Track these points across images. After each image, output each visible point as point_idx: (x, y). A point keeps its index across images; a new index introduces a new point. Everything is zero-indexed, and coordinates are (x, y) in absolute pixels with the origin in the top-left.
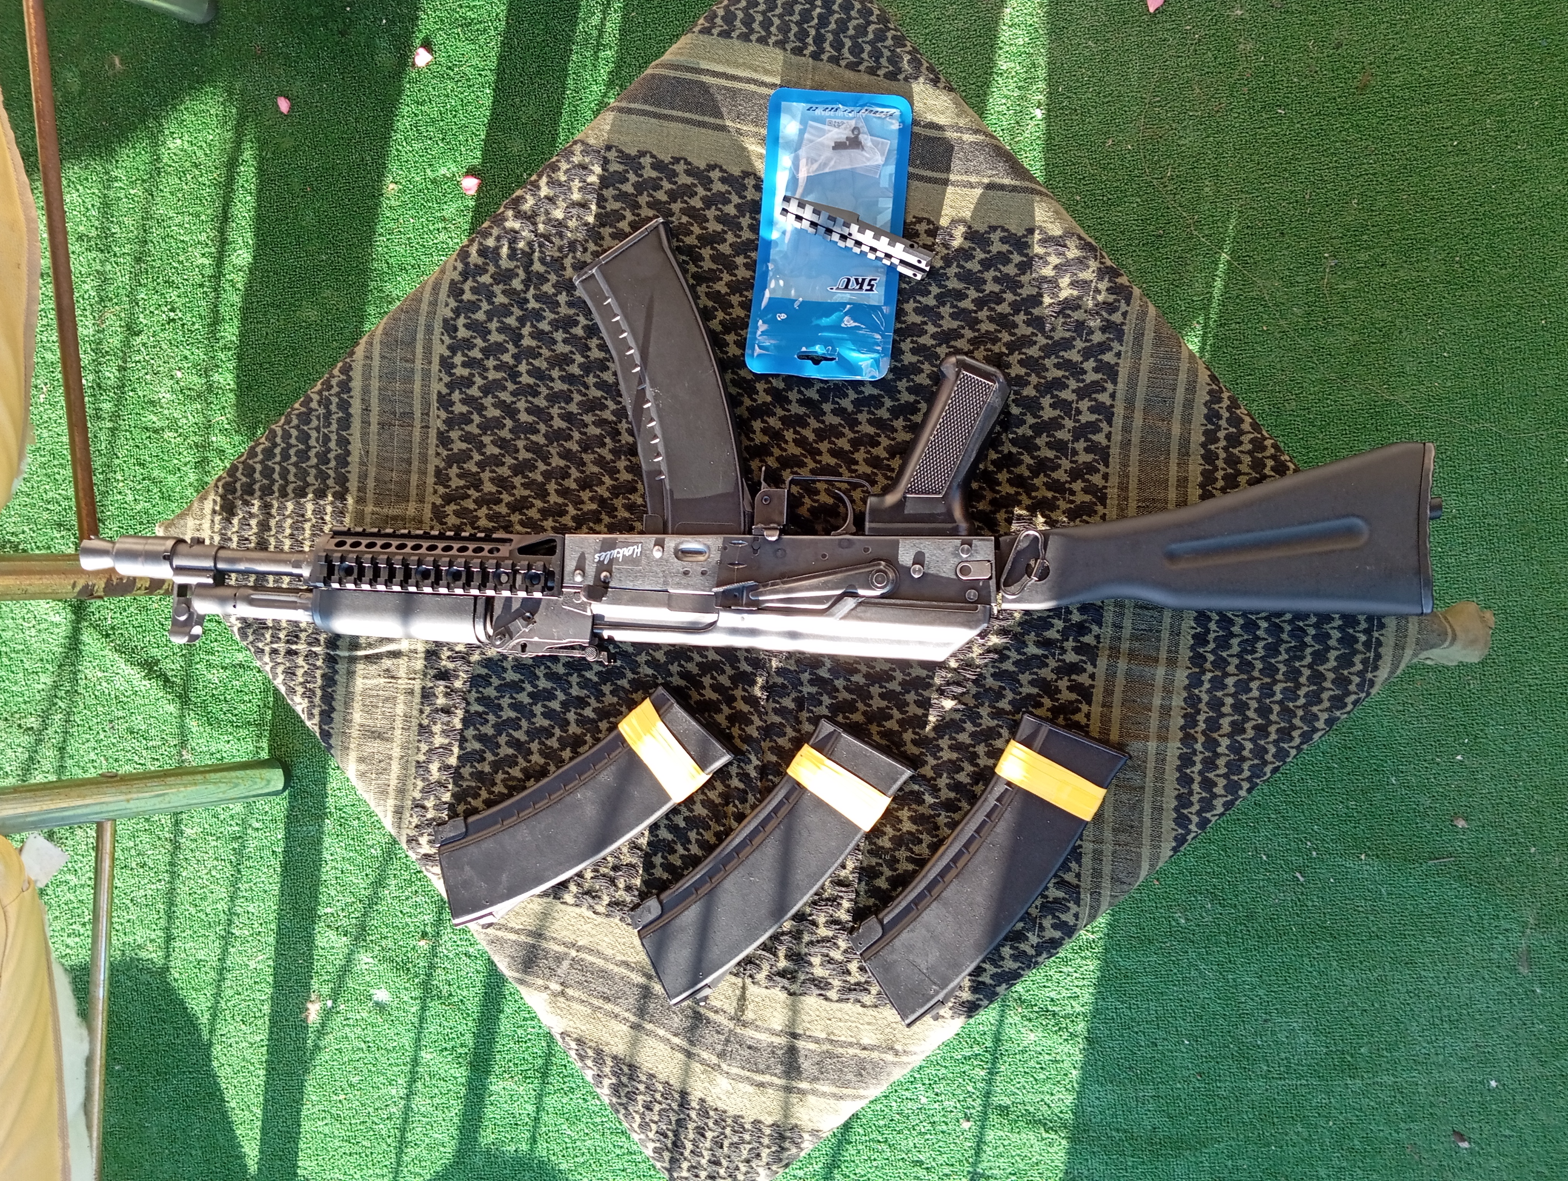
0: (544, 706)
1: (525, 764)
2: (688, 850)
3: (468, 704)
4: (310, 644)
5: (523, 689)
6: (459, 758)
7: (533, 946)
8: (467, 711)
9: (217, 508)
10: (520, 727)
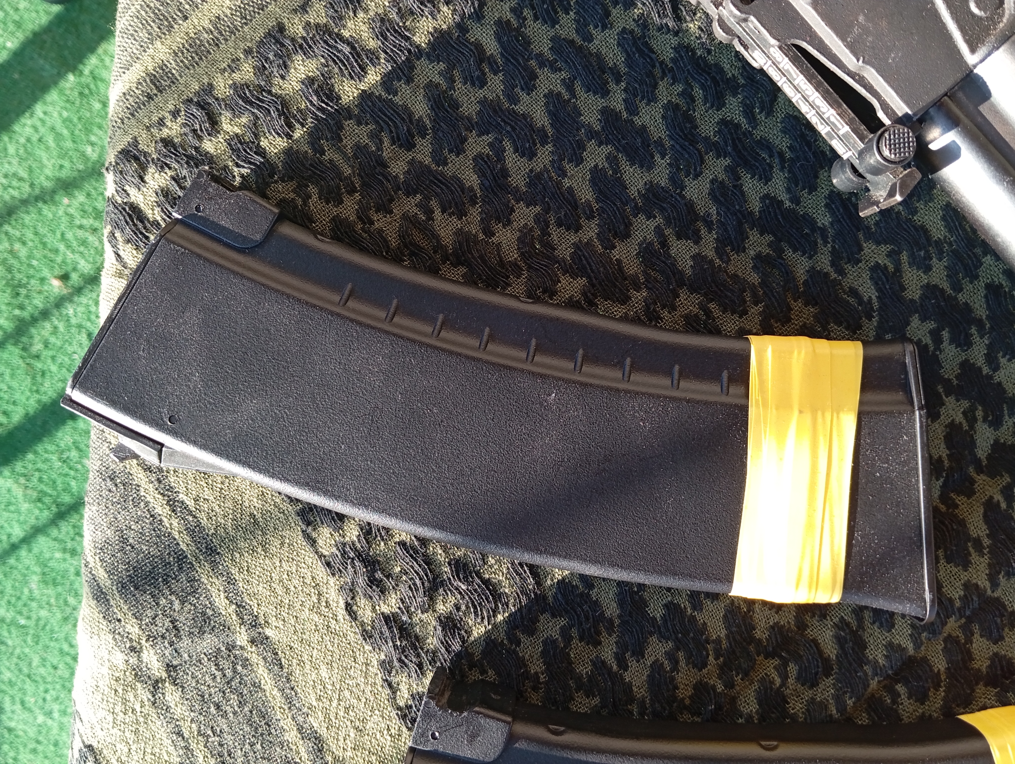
0: (611, 159)
1: (474, 229)
2: (623, 665)
3: (478, 16)
5: (605, 93)
6: (365, 96)
7: (181, 558)
8: (461, 27)
10: (532, 155)
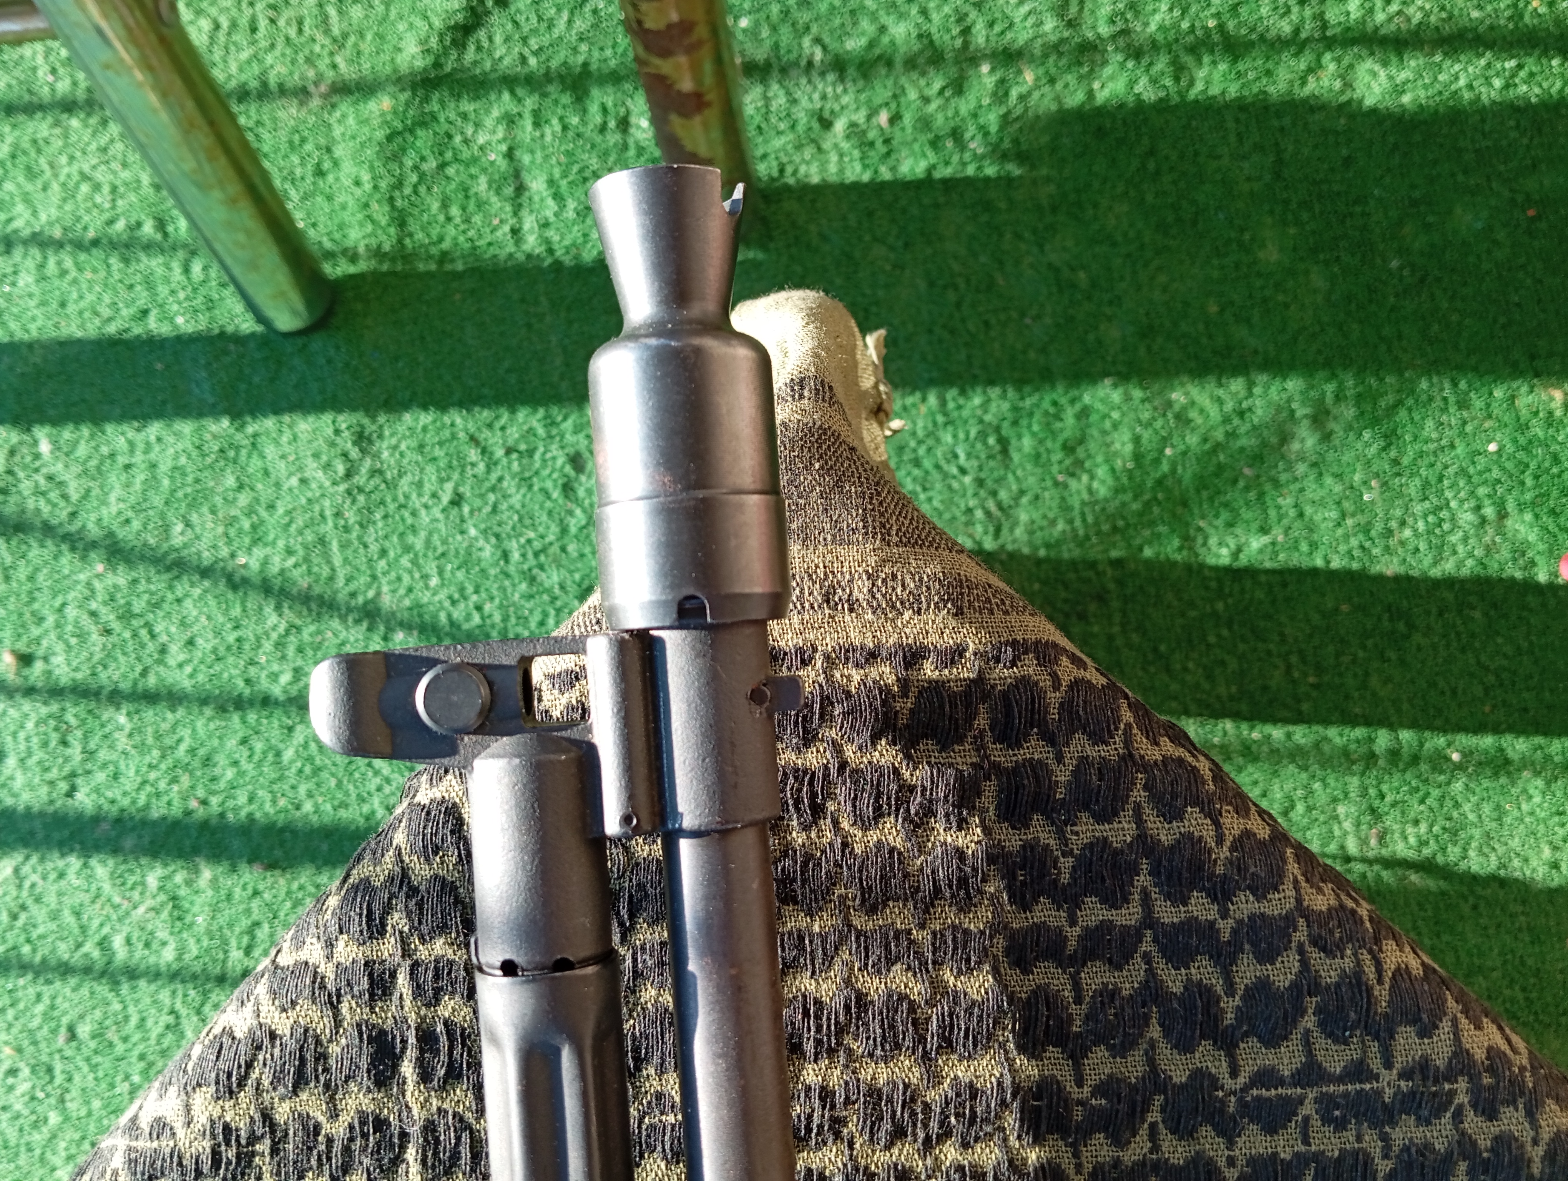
4: (429, 1128)
9: (929, 670)
